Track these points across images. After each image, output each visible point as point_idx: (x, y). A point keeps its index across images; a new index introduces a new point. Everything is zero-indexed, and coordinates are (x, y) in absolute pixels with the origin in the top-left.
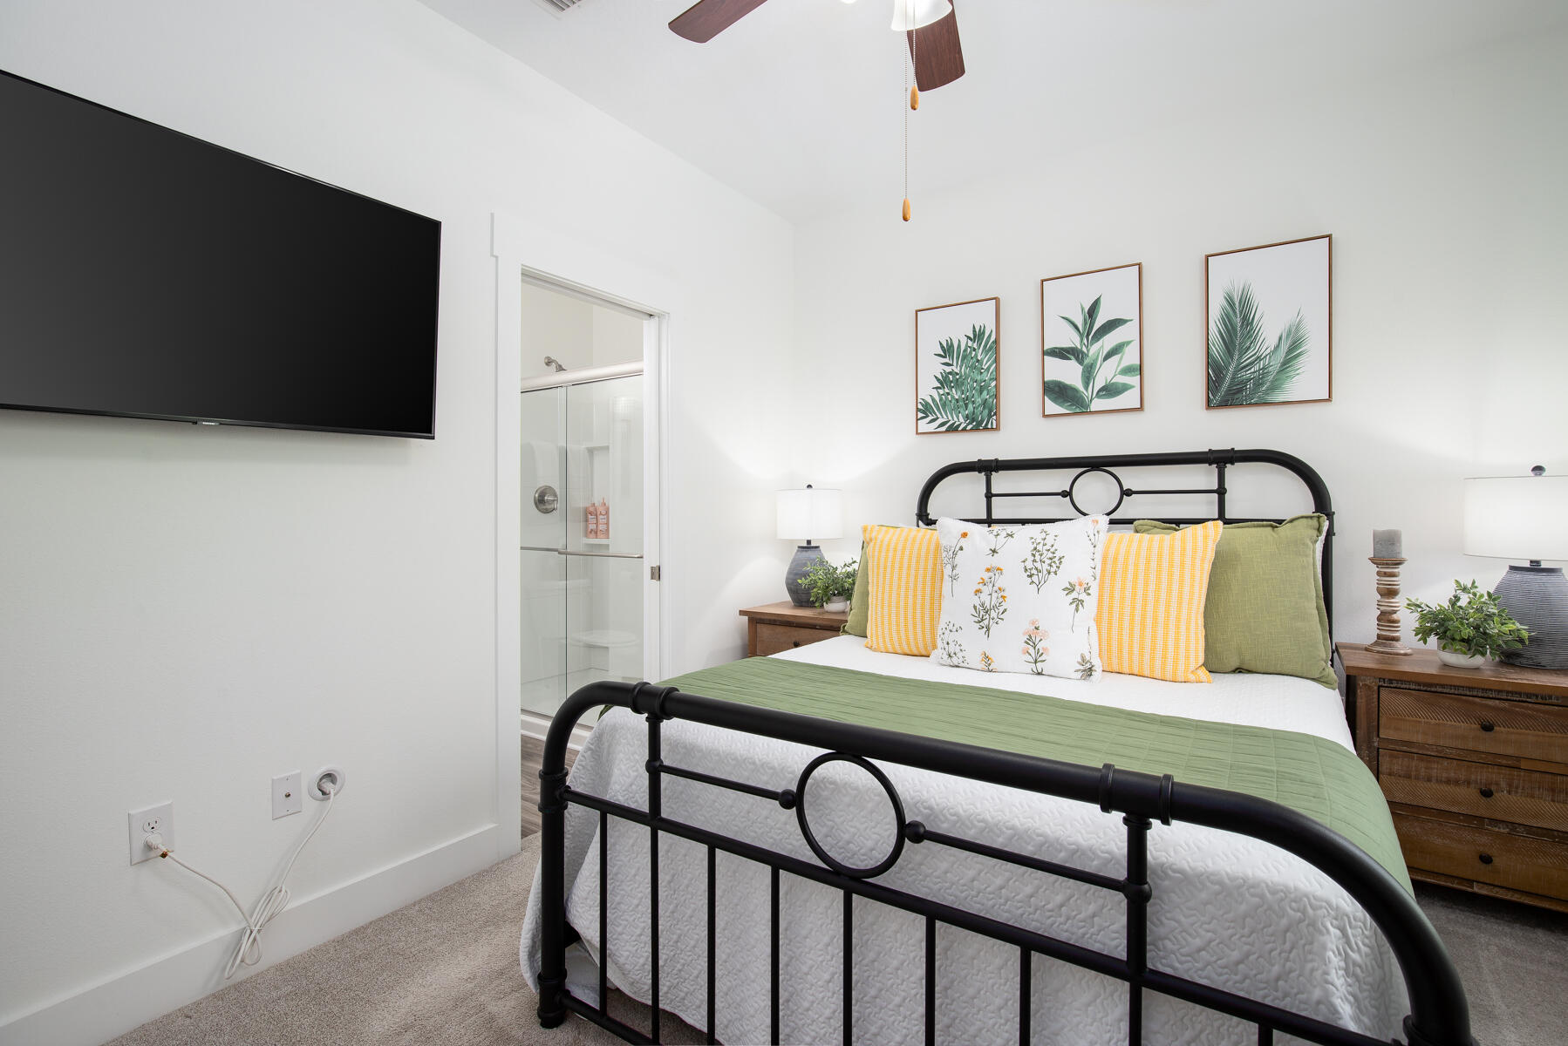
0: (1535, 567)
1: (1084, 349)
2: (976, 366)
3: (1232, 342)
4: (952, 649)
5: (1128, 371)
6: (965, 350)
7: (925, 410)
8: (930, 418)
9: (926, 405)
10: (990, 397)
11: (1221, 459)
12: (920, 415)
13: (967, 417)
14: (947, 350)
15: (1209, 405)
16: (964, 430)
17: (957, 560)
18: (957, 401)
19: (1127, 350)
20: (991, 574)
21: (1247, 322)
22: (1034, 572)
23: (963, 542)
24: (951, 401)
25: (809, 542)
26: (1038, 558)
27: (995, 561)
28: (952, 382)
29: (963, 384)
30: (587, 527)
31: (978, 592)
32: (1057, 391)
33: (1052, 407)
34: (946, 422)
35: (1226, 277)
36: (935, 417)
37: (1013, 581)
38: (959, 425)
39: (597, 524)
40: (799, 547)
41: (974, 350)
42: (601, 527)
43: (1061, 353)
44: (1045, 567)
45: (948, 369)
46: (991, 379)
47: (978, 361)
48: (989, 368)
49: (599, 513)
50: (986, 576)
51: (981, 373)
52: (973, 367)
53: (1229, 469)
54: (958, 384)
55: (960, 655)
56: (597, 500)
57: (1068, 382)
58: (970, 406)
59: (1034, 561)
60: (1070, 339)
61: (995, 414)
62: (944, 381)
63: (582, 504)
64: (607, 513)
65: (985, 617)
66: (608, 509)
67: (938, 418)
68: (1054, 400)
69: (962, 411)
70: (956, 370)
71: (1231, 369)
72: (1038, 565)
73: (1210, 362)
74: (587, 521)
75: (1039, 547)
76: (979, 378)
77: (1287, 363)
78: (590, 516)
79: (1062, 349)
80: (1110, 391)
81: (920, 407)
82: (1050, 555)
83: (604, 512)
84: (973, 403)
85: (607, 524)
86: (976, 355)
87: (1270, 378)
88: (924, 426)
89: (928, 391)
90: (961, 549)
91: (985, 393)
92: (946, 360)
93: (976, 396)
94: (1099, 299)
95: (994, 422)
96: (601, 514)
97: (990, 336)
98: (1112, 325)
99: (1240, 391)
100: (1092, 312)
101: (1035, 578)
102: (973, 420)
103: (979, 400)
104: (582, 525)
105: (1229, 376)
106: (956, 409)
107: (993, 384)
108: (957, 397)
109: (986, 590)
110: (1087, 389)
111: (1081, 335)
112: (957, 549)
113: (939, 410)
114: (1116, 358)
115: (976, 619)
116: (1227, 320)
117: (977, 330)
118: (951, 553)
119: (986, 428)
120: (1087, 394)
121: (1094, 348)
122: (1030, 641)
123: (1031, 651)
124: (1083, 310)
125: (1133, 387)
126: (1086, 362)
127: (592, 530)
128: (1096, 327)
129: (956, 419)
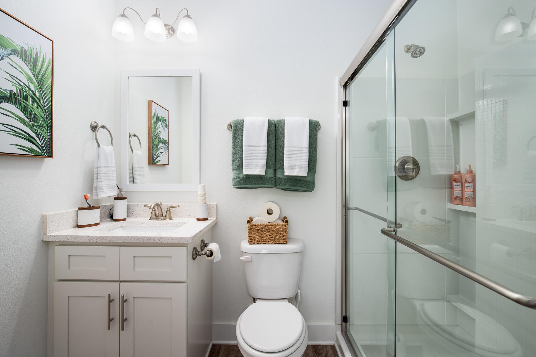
30: (451, 194)
39: (462, 191)
42: (466, 195)
49: (464, 180)
56: (463, 168)
63: (446, 171)
64: (474, 181)
66: (474, 176)
74: (451, 187)
78: (454, 184)
83: (469, 180)
85: (474, 191)
96: (466, 181)
104: (446, 191)
127: (457, 197)
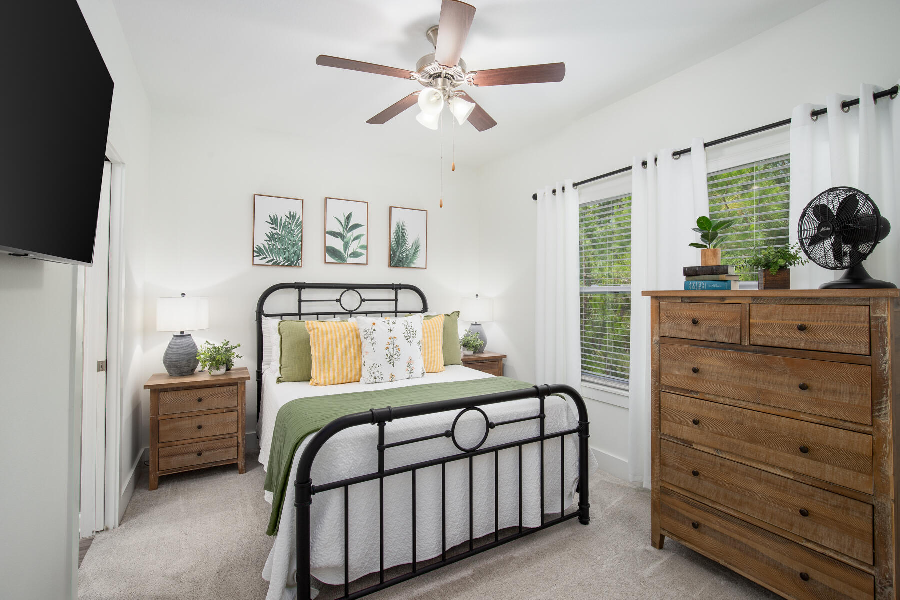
0: (477, 324)
1: (345, 235)
2: (291, 233)
3: (399, 243)
4: (376, 375)
5: (362, 247)
6: (285, 223)
7: (259, 252)
8: (262, 257)
9: (260, 249)
10: (298, 250)
11: (397, 288)
12: (256, 254)
13: (285, 259)
14: (274, 221)
15: (391, 266)
16: (283, 265)
17: (374, 336)
18: (280, 249)
19: (362, 238)
20: (392, 340)
21: (404, 236)
22: (409, 338)
23: (374, 327)
24: (275, 249)
25: (182, 333)
26: (409, 332)
27: (392, 335)
28: (277, 239)
29: (283, 241)
31: (387, 348)
32: (331, 251)
33: (329, 259)
34: (273, 260)
35: (398, 217)
36: (265, 256)
37: (401, 342)
38: (280, 263)
40: (175, 336)
41: (290, 224)
43: (335, 235)
44: (412, 335)
45: (275, 231)
46: (299, 241)
47: (292, 230)
48: (298, 235)
50: (390, 341)
51: (294, 237)
52: (289, 233)
53: (399, 291)
54: (281, 240)
55: (381, 377)
57: (337, 248)
58: (287, 253)
59: (408, 333)
60: (339, 229)
61: (301, 259)
62: (271, 238)
65: (392, 359)
67: (267, 258)
68: (331, 256)
69: (282, 255)
70: (279, 233)
71: (398, 253)
72: (409, 335)
73: (392, 250)
75: (408, 328)
76: (292, 239)
77: (415, 253)
79: (334, 232)
80: (355, 255)
81: (255, 249)
82: (412, 331)
84: (289, 252)
86: (291, 227)
87: (410, 258)
88: (258, 261)
89: (261, 241)
90: (375, 330)
91: (296, 247)
92: (274, 226)
93: (291, 248)
94: (351, 213)
95: (300, 263)
97: (299, 218)
98: (356, 226)
99: (401, 262)
100: (349, 218)
101: (409, 340)
102: (289, 261)
103: (292, 251)
105: (398, 255)
106: (279, 254)
107: (300, 243)
108: (279, 248)
109: (391, 347)
110: (345, 252)
111: (344, 228)
112: (372, 331)
113: (268, 253)
114: (357, 241)
115: (388, 360)
116: (397, 234)
117: (292, 214)
118: (370, 333)
119: (296, 266)
120: (346, 255)
121: (349, 235)
122: (409, 366)
123: (409, 370)
124: (344, 216)
125: (364, 255)
126: (346, 240)
128: (350, 226)
129: (278, 259)
